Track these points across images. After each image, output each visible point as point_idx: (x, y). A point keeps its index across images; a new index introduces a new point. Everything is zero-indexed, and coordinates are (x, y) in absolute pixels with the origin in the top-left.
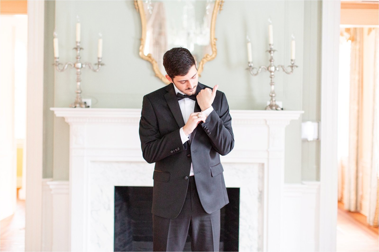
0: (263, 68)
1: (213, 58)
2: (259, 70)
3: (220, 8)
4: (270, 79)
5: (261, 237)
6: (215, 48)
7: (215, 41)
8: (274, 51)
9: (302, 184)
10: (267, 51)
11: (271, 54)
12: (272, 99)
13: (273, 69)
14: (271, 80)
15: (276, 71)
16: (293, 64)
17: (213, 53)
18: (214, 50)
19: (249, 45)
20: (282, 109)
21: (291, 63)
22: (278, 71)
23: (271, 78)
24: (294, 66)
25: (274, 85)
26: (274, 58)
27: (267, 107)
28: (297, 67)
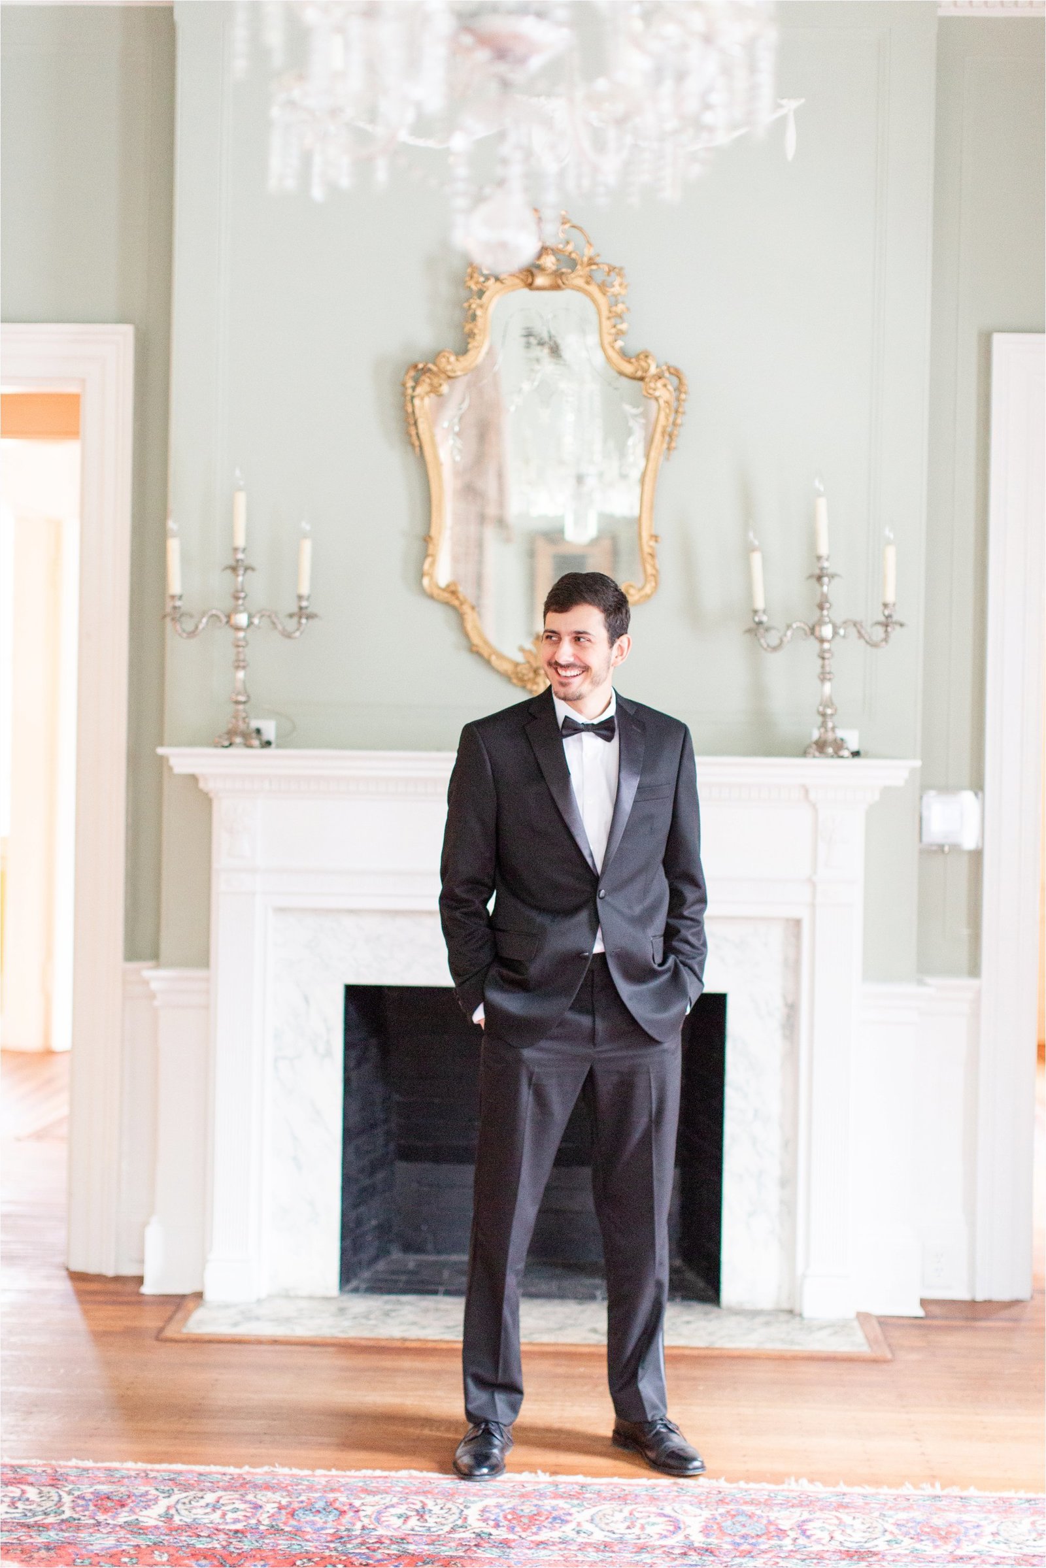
0: (797, 627)
1: (648, 597)
2: (785, 635)
3: (669, 443)
4: (820, 662)
5: (790, 1144)
6: (654, 567)
7: (652, 543)
8: (832, 576)
9: (921, 982)
10: (811, 577)
11: (822, 585)
12: (824, 724)
13: (827, 631)
14: (823, 667)
15: (837, 638)
16: (889, 617)
17: (646, 581)
18: (650, 570)
19: (756, 558)
20: (856, 754)
21: (883, 613)
22: (844, 637)
23: (823, 658)
24: (892, 623)
25: (830, 680)
26: (831, 598)
27: (809, 746)
28: (902, 625)
